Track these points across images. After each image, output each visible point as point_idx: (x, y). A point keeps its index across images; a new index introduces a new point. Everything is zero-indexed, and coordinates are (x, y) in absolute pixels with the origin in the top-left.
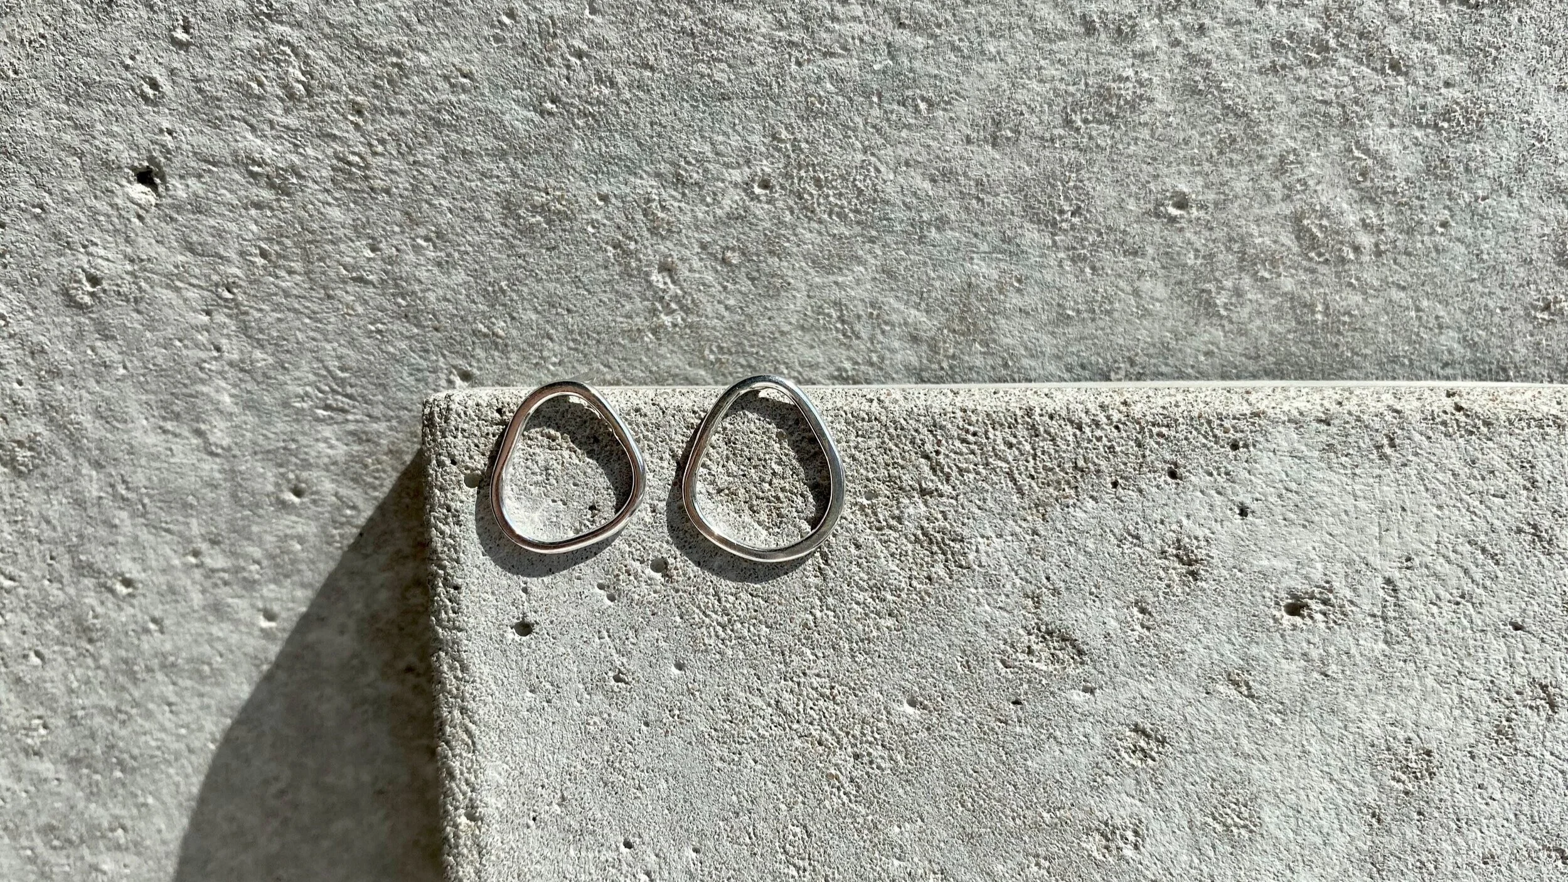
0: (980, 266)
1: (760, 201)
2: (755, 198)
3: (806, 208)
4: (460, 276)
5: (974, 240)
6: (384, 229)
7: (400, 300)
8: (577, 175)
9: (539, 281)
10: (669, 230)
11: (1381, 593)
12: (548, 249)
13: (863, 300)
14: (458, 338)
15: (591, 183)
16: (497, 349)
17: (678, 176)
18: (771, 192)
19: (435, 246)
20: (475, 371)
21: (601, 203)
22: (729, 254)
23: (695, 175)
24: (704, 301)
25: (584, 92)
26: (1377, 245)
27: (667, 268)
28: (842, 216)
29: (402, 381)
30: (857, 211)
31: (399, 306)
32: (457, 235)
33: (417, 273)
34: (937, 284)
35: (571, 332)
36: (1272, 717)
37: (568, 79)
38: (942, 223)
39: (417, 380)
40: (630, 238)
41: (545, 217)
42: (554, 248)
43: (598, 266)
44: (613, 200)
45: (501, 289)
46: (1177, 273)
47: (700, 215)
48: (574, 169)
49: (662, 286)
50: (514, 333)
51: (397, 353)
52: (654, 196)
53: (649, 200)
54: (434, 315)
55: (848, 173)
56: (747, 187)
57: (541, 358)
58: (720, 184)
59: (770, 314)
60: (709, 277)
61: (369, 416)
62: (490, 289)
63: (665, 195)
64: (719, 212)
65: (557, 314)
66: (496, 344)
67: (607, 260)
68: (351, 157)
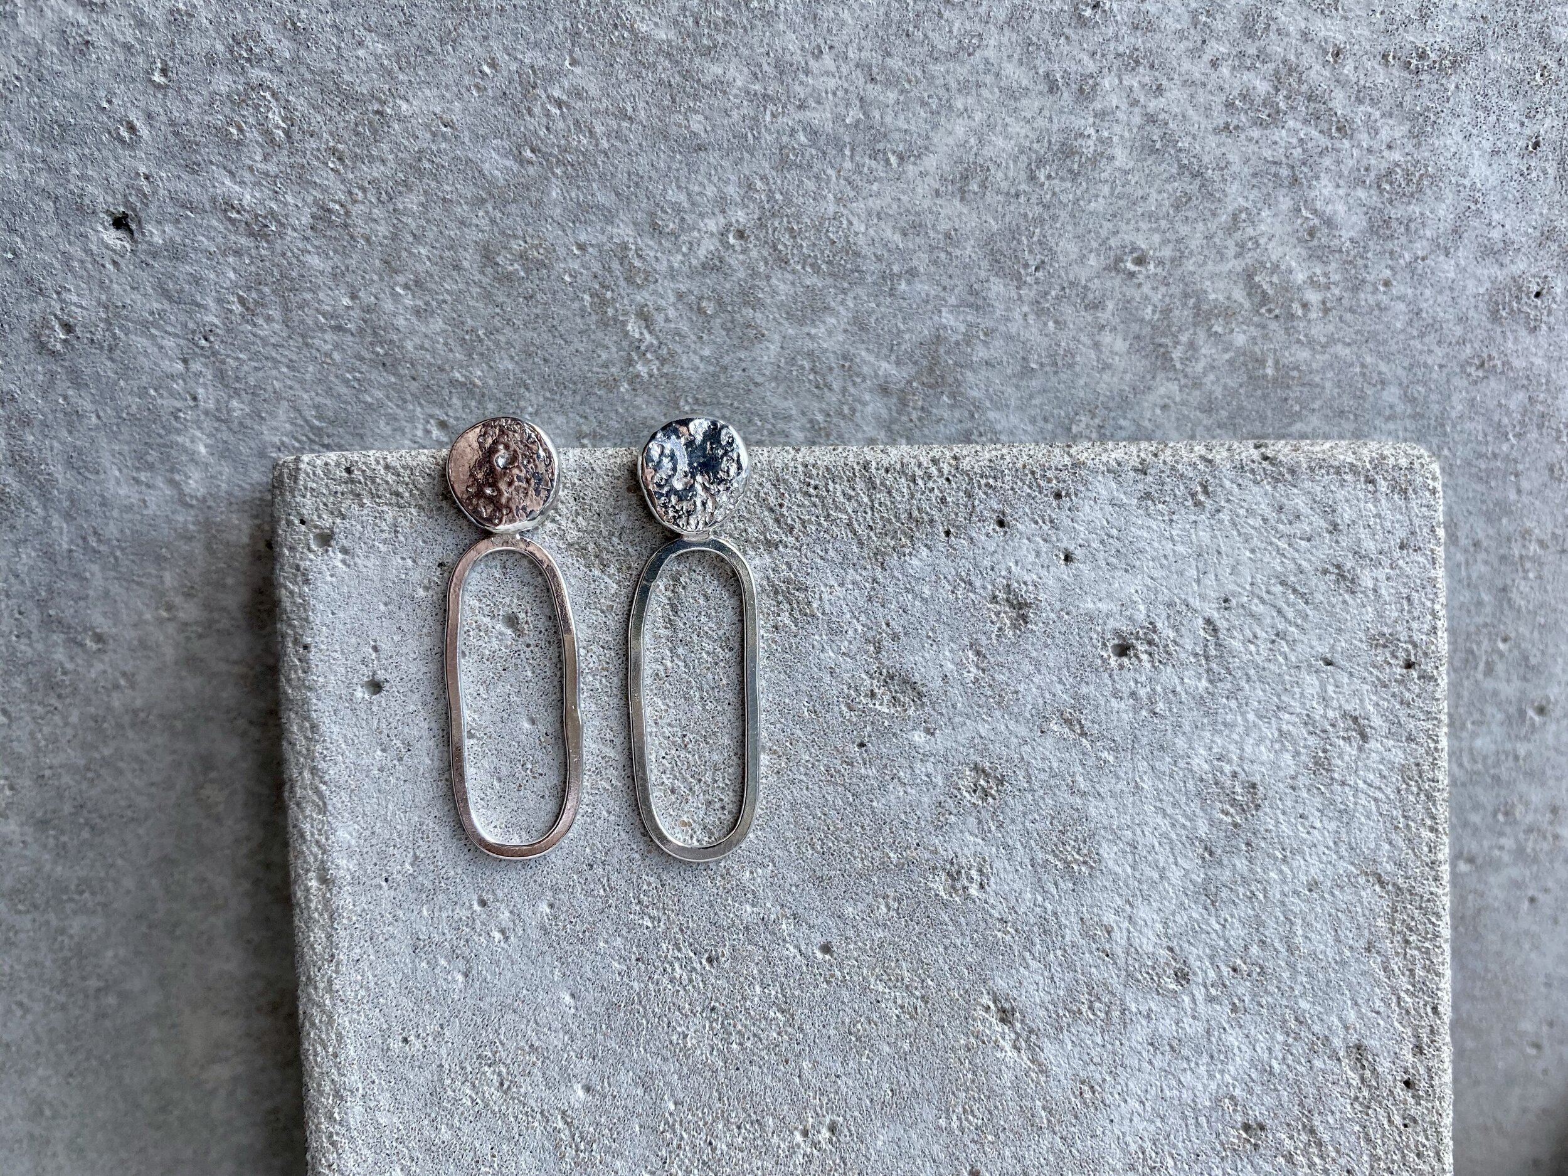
0: (948, 318)
1: (735, 252)
2: (728, 246)
3: (779, 258)
4: (437, 325)
5: (942, 294)
6: (363, 278)
7: (378, 349)
8: (555, 224)
9: (516, 329)
10: (645, 280)
11: (1202, 633)
12: (525, 299)
13: (834, 352)
14: (435, 387)
15: (569, 232)
16: (474, 398)
17: (654, 225)
18: (746, 243)
19: (414, 295)
20: (452, 420)
21: (578, 253)
22: (704, 304)
23: (671, 225)
24: (680, 351)
25: (563, 142)
26: (1324, 303)
27: (643, 318)
28: (815, 267)
30: (829, 263)
31: (377, 354)
32: (436, 283)
33: (396, 322)
34: (907, 336)
35: (548, 382)
36: (1105, 754)
37: (548, 129)
38: (912, 273)
39: (393, 430)
40: (607, 288)
41: (522, 266)
42: (531, 297)
43: (574, 315)
44: (590, 250)
45: (478, 337)
46: (1135, 327)
47: (676, 265)
48: (552, 218)
49: (638, 336)
50: (491, 382)
51: (375, 402)
52: (631, 245)
53: (626, 249)
54: (412, 364)
55: (821, 225)
56: (722, 237)
57: (518, 408)
58: (696, 234)
59: (744, 365)
60: (685, 327)
62: (468, 338)
63: (641, 244)
64: (694, 262)
65: (534, 363)
66: (473, 394)
67: (583, 309)
68: (331, 205)
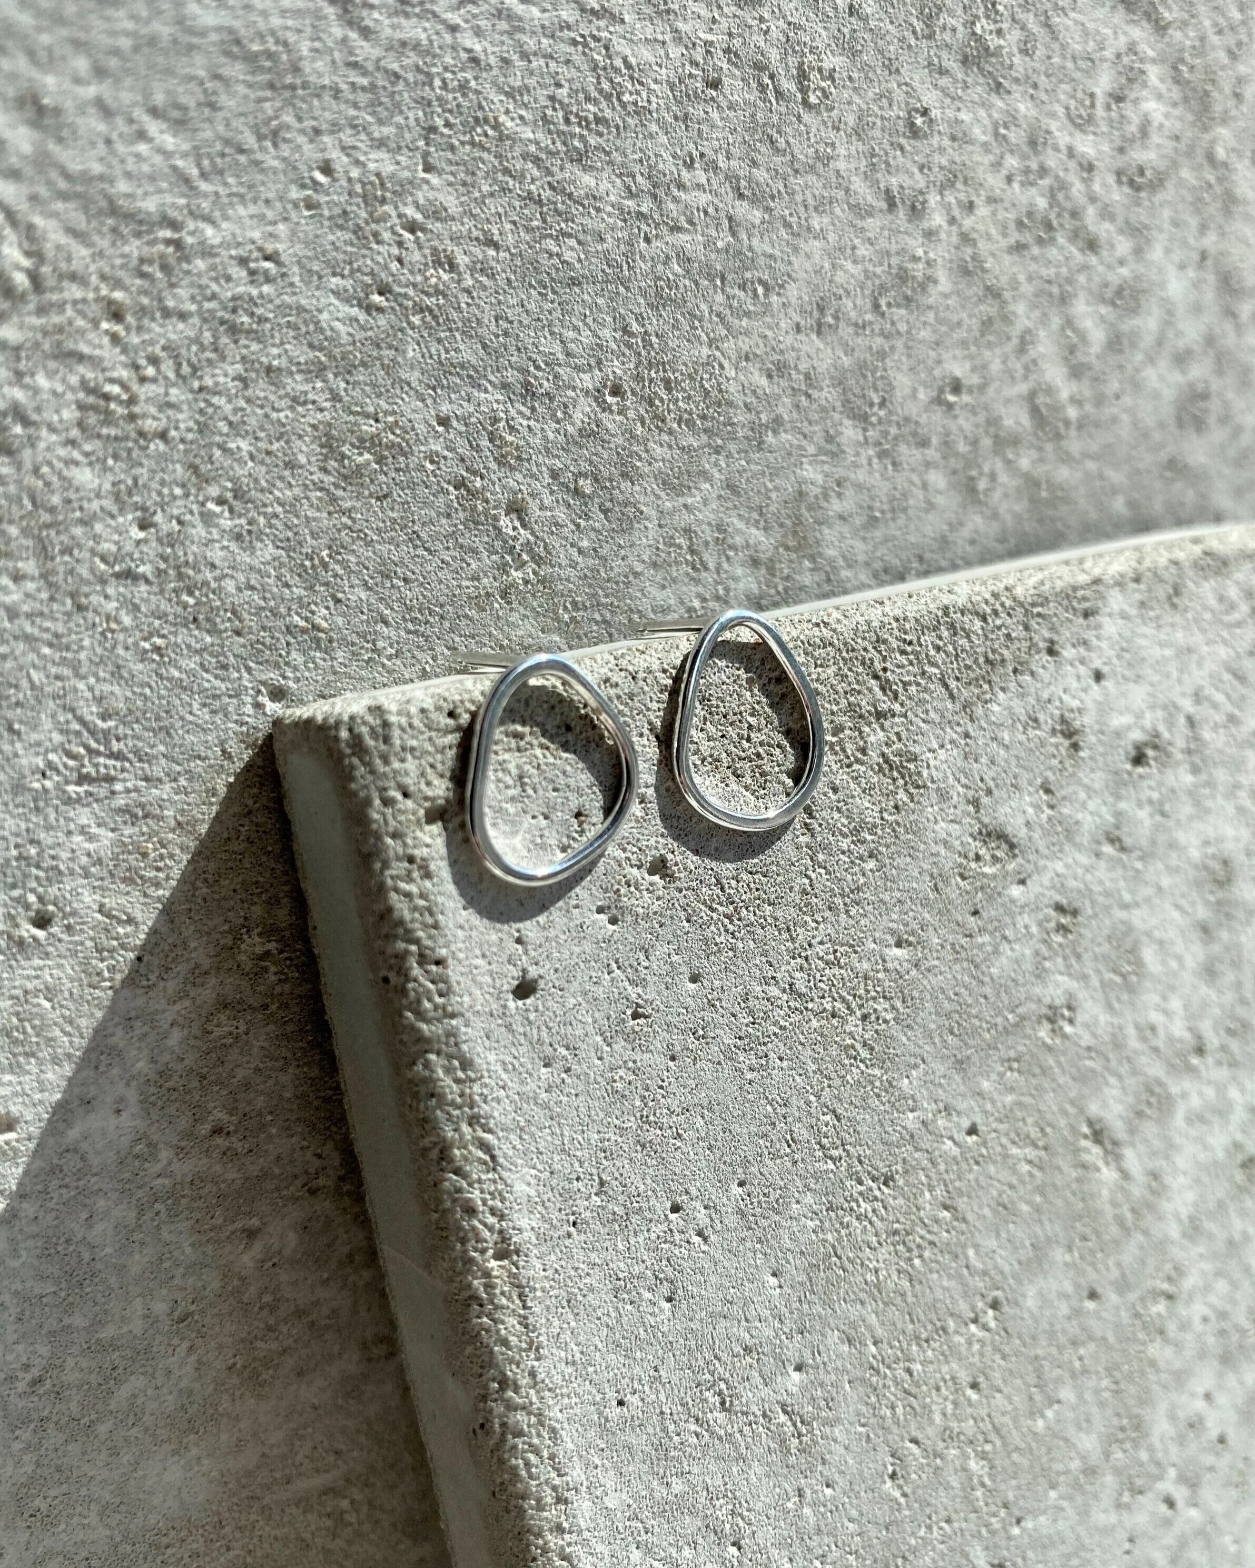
0: (807, 472)
1: (611, 412)
2: (606, 408)
3: (656, 417)
4: (267, 551)
5: (804, 443)
6: (160, 493)
7: (185, 597)
8: (412, 393)
9: (369, 543)
10: (519, 458)
12: (378, 499)
13: (709, 524)
14: (268, 641)
15: (429, 401)
16: (319, 648)
17: (527, 385)
18: (623, 399)
19: (231, 510)
20: (291, 684)
21: (440, 429)
22: (581, 482)
23: (545, 383)
24: (557, 545)
27: (516, 509)
28: (690, 424)
29: (191, 718)
30: (704, 417)
31: (185, 606)
32: (262, 491)
33: (209, 554)
34: (773, 495)
35: (410, 609)
37: (400, 261)
38: (777, 424)
39: (214, 712)
40: (475, 473)
41: (374, 454)
42: (385, 496)
43: (439, 514)
44: (455, 423)
45: (322, 560)
47: (551, 436)
48: (409, 384)
49: (511, 533)
50: (340, 621)
51: (184, 676)
52: (502, 415)
53: (496, 420)
54: (234, 612)
55: (696, 372)
56: (597, 395)
57: (375, 650)
58: (570, 393)
59: (623, 553)
60: (561, 514)
61: (146, 779)
62: (307, 563)
63: (513, 412)
64: (570, 429)
65: (393, 586)
66: (318, 641)
67: (448, 505)
68: (108, 388)
